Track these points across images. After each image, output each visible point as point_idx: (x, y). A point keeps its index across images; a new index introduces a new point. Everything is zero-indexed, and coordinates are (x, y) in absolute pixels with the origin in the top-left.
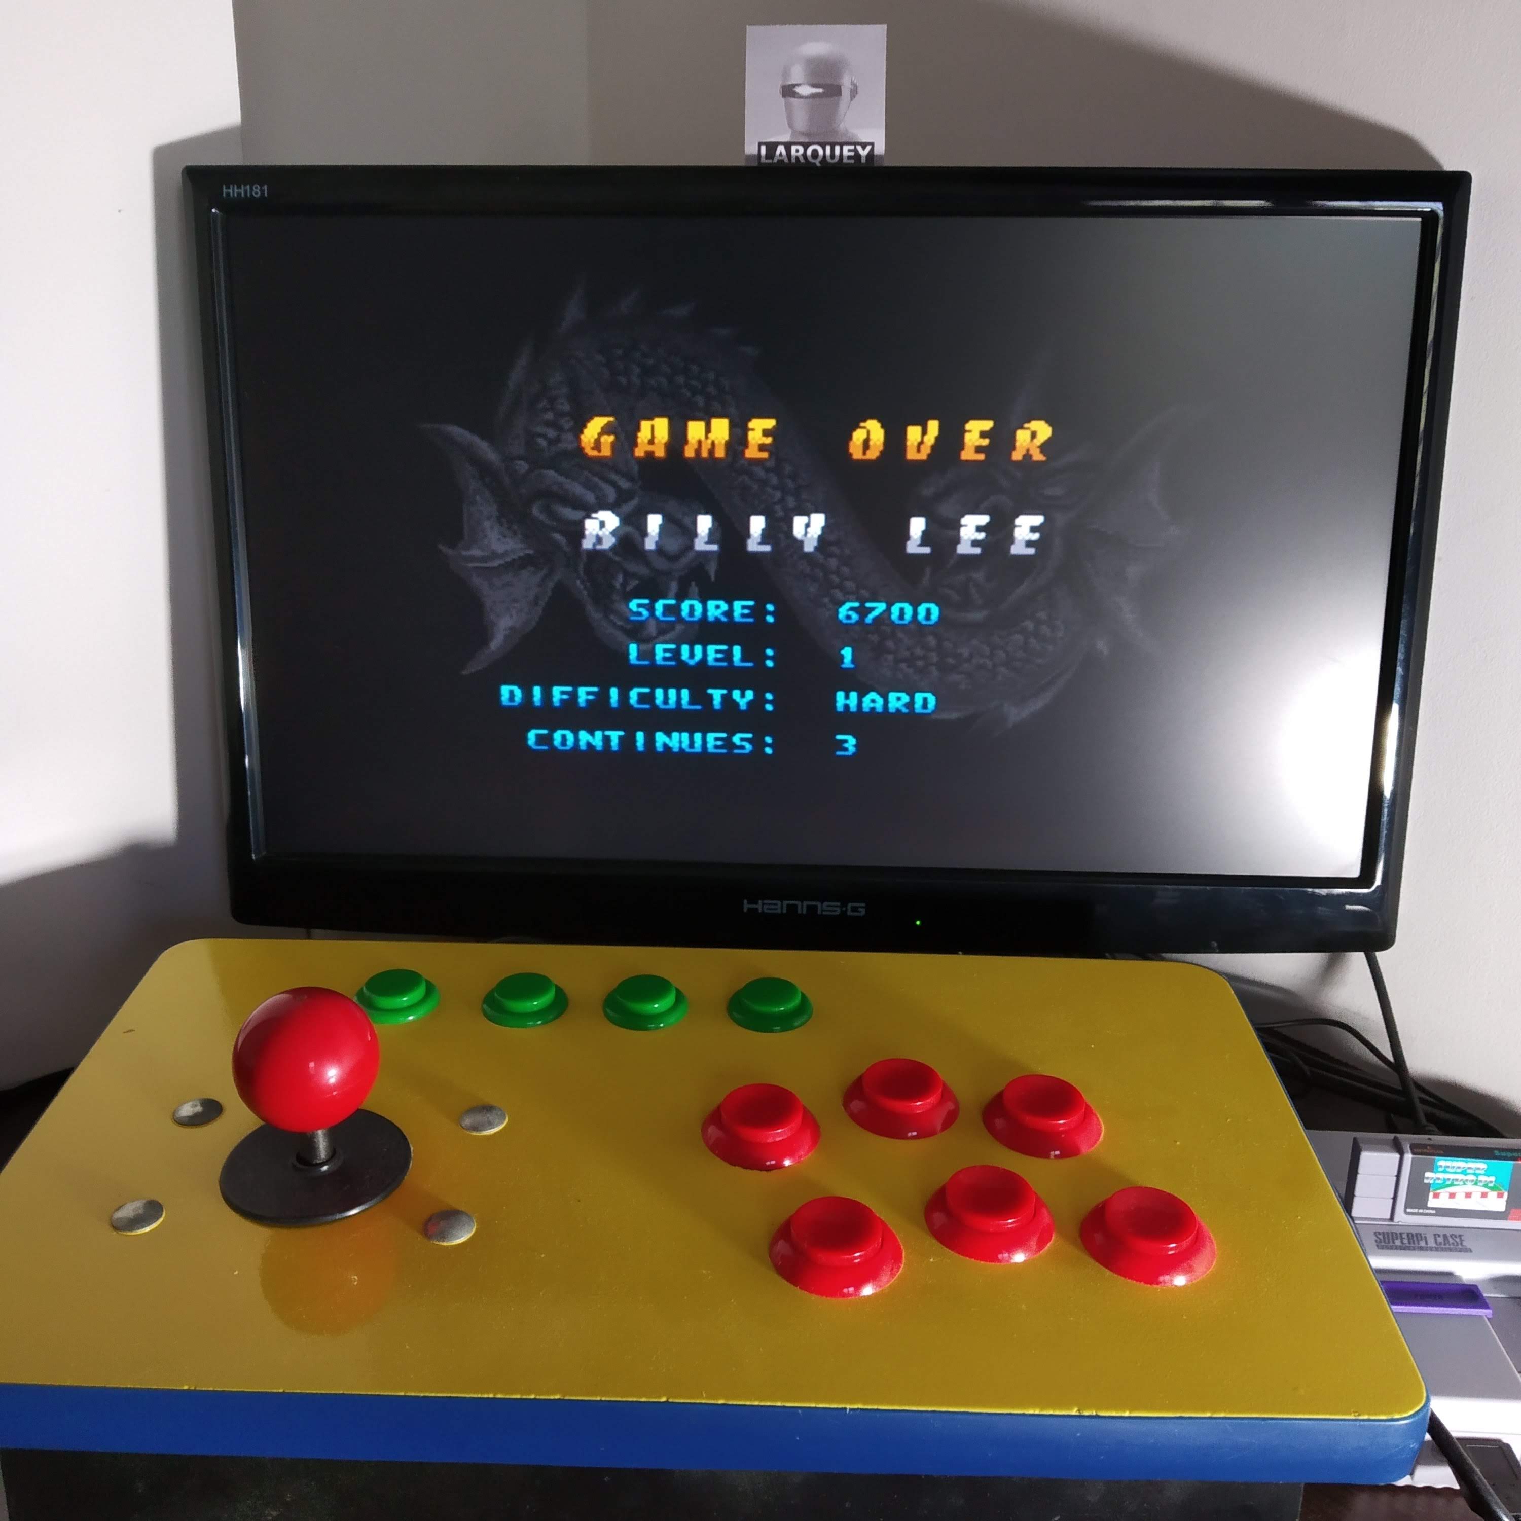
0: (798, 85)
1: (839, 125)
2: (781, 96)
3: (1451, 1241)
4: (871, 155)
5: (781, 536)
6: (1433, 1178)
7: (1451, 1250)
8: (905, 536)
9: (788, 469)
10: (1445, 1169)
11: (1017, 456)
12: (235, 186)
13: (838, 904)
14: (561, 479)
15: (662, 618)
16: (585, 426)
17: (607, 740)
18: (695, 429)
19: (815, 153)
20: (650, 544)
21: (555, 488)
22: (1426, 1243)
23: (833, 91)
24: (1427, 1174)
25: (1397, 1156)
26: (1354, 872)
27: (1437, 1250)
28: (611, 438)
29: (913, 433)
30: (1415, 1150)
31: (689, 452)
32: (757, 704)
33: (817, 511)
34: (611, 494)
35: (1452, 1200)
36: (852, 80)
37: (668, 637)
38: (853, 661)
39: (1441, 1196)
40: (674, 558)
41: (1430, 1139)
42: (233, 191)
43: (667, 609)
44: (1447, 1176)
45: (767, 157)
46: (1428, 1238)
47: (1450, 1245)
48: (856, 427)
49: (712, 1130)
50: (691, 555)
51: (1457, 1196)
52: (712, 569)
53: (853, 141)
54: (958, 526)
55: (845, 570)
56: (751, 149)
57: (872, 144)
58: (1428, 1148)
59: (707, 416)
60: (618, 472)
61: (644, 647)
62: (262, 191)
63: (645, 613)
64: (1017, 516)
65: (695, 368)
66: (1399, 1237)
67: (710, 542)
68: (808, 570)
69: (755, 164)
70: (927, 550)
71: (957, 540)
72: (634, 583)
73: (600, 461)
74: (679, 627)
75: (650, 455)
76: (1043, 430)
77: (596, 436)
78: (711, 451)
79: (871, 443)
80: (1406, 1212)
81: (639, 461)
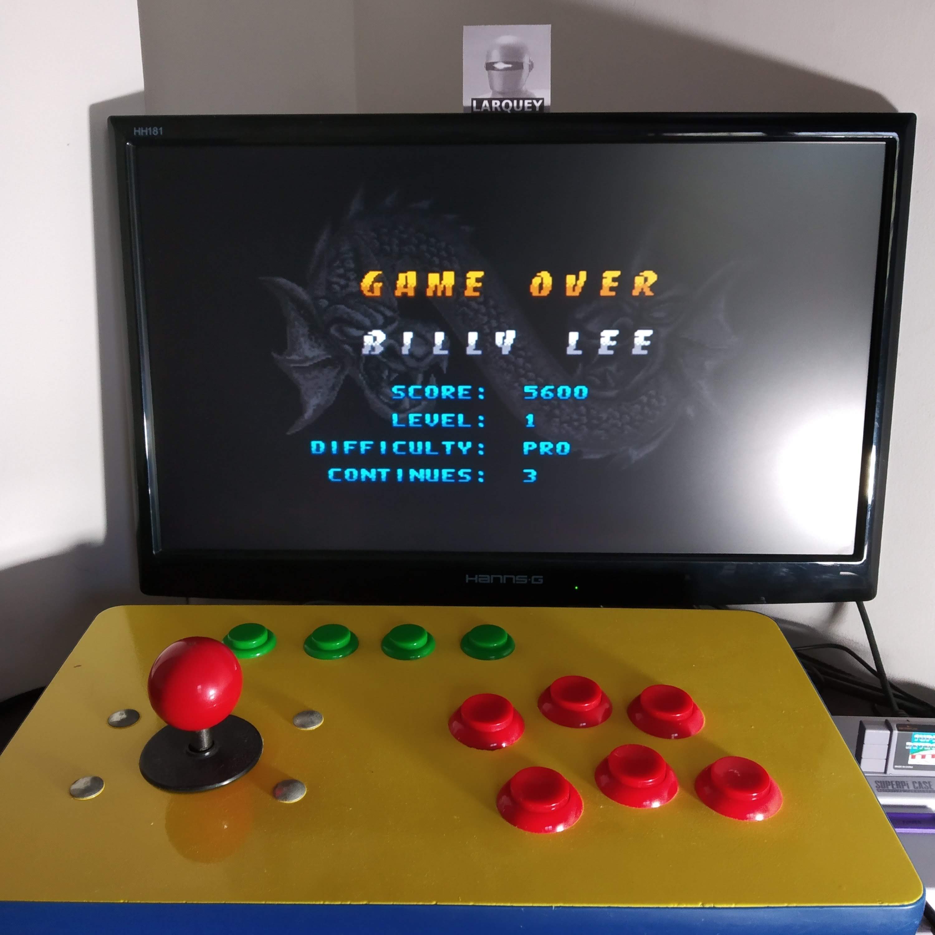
0: (496, 63)
1: (522, 87)
2: (485, 70)
3: (924, 786)
4: (542, 106)
5: (488, 345)
6: (911, 746)
7: (924, 792)
8: (567, 344)
9: (492, 303)
10: (919, 740)
11: (636, 293)
12: (142, 128)
13: (526, 576)
14: (349, 310)
15: (413, 397)
16: (363, 277)
17: (379, 475)
18: (433, 279)
19: (507, 105)
20: (405, 351)
21: (345, 316)
22: (908, 787)
23: (518, 66)
24: (908, 743)
25: (889, 732)
26: (850, 551)
27: (915, 792)
28: (380, 284)
29: (570, 279)
30: (900, 728)
31: (430, 293)
32: (474, 450)
33: (510, 329)
34: (380, 320)
35: (923, 759)
36: (530, 59)
37: (417, 409)
38: (534, 423)
39: (917, 757)
40: (419, 359)
41: (908, 721)
42: (141, 132)
43: (416, 392)
44: (920, 744)
45: (477, 107)
46: (909, 784)
47: (923, 788)
48: (534, 276)
49: (455, 724)
50: (431, 357)
51: (926, 757)
52: (444, 366)
53: (531, 97)
54: (599, 337)
55: (529, 366)
56: (467, 102)
57: (543, 99)
58: (908, 726)
59: (440, 270)
60: (385, 306)
61: (402, 416)
62: (159, 131)
63: (402, 394)
64: (636, 331)
65: (433, 240)
66: (891, 784)
67: (443, 349)
68: (505, 365)
69: (470, 112)
70: (579, 352)
71: (598, 346)
72: (395, 375)
73: (373, 299)
74: (424, 403)
75: (405, 295)
76: (652, 277)
77: (371, 283)
78: (444, 292)
79: (544, 286)
80: (895, 768)
81: (398, 298)
